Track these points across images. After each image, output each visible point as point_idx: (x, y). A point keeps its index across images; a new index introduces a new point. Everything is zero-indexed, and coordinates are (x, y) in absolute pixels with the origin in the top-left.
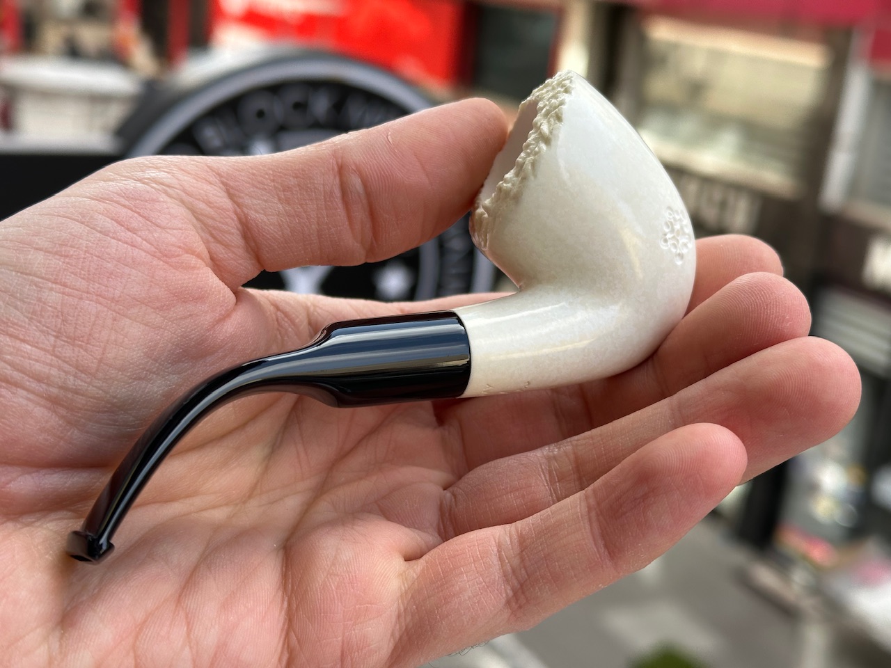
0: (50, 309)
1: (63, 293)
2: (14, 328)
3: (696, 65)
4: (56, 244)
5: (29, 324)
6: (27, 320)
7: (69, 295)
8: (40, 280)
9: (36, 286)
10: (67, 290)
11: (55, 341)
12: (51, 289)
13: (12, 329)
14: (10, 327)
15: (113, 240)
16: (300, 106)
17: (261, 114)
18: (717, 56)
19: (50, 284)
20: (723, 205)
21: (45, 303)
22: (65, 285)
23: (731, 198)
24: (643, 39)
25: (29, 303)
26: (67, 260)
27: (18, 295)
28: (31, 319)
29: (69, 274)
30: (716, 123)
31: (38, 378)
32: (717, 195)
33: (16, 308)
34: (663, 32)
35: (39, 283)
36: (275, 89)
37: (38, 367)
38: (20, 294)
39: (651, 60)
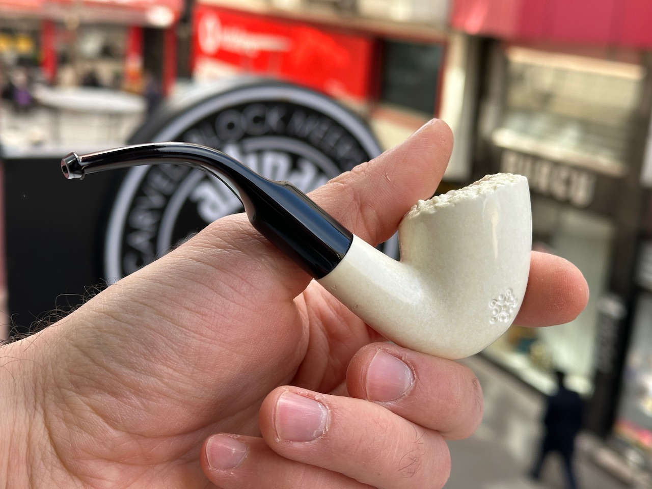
0: (192, 350)
1: (201, 340)
2: (170, 362)
3: (546, 81)
4: (197, 305)
5: (179, 360)
6: (178, 357)
7: (203, 341)
8: (187, 331)
9: (185, 335)
10: (203, 338)
11: (193, 370)
12: (194, 337)
13: (169, 363)
14: (168, 361)
15: (232, 303)
16: (259, 120)
17: (231, 126)
18: (561, 73)
19: (192, 334)
20: (568, 182)
21: (189, 347)
22: (201, 334)
23: (575, 177)
24: (506, 63)
25: (180, 346)
26: (204, 317)
27: (174, 340)
28: (180, 356)
29: (205, 328)
30: (561, 122)
31: (180, 392)
32: (564, 174)
33: (172, 348)
34: (519, 57)
35: (187, 332)
36: (241, 108)
37: (181, 386)
38: (175, 339)
39: (511, 78)
